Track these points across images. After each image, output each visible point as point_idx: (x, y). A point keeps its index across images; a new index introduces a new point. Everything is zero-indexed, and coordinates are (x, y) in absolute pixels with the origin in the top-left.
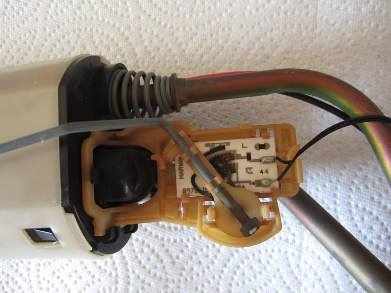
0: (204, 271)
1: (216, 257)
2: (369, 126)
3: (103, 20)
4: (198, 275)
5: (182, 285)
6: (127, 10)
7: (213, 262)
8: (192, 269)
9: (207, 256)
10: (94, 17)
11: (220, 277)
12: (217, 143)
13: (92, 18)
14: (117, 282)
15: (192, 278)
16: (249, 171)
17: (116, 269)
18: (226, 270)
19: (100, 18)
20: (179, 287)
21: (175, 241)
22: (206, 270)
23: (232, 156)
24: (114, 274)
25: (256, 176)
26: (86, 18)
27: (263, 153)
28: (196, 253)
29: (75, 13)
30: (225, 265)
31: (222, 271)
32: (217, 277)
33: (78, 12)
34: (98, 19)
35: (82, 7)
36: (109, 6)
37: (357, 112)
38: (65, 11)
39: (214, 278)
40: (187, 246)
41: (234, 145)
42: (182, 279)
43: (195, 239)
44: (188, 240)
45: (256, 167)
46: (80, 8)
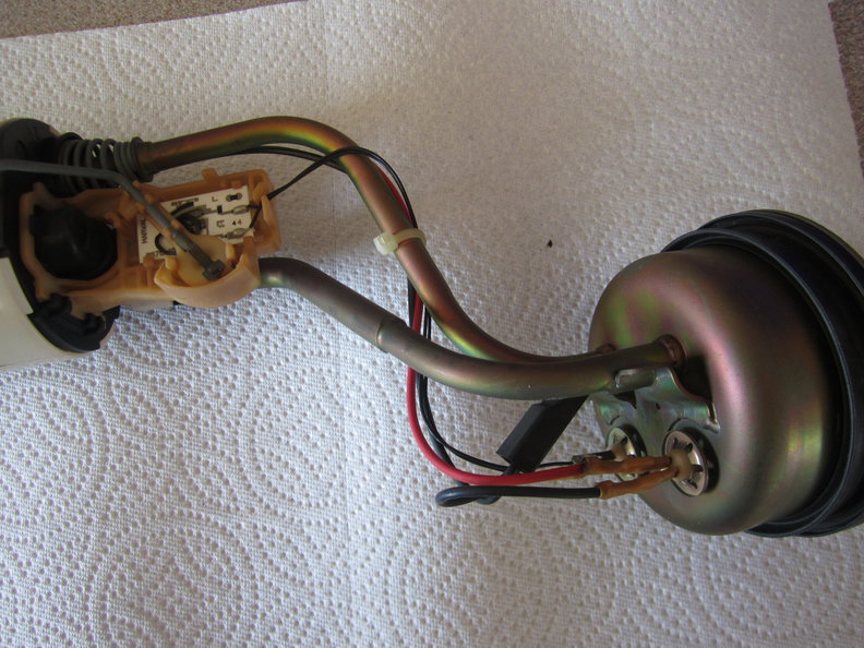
0: (214, 418)
1: (230, 395)
2: (345, 160)
3: (65, 106)
4: (206, 424)
5: (185, 443)
6: (97, 91)
7: (226, 404)
8: (198, 418)
9: (218, 395)
10: (53, 103)
11: (238, 423)
12: (184, 200)
13: (50, 105)
14: (90, 451)
15: (199, 430)
16: (220, 224)
17: (88, 433)
18: (244, 411)
19: (61, 104)
20: (180, 446)
21: (172, 381)
22: (218, 417)
23: (203, 210)
24: (85, 439)
25: (229, 228)
26: (42, 105)
27: (235, 203)
28: (202, 394)
29: (27, 100)
30: (243, 405)
31: (240, 414)
32: (233, 424)
33: (31, 99)
34: (58, 105)
35: (37, 92)
36: (73, 88)
37: (332, 147)
38: (14, 98)
39: (229, 425)
40: (189, 386)
41: (204, 200)
42: (184, 433)
43: (199, 374)
44: (190, 378)
45: (228, 219)
46: (33, 94)
